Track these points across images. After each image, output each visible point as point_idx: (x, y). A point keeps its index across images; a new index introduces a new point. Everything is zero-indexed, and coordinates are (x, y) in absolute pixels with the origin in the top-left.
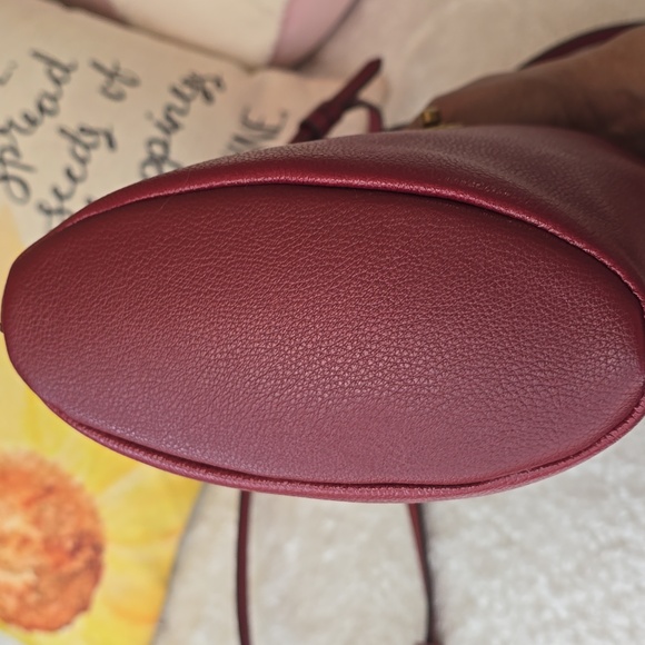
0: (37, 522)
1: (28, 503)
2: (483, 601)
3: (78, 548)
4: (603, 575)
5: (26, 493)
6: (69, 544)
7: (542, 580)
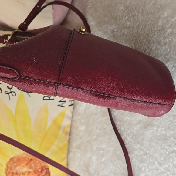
0: (30, 168)
1: (27, 164)
2: (143, 169)
3: (42, 170)
4: (171, 160)
5: (26, 162)
6: (40, 170)
7: (156, 163)
